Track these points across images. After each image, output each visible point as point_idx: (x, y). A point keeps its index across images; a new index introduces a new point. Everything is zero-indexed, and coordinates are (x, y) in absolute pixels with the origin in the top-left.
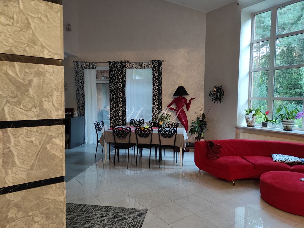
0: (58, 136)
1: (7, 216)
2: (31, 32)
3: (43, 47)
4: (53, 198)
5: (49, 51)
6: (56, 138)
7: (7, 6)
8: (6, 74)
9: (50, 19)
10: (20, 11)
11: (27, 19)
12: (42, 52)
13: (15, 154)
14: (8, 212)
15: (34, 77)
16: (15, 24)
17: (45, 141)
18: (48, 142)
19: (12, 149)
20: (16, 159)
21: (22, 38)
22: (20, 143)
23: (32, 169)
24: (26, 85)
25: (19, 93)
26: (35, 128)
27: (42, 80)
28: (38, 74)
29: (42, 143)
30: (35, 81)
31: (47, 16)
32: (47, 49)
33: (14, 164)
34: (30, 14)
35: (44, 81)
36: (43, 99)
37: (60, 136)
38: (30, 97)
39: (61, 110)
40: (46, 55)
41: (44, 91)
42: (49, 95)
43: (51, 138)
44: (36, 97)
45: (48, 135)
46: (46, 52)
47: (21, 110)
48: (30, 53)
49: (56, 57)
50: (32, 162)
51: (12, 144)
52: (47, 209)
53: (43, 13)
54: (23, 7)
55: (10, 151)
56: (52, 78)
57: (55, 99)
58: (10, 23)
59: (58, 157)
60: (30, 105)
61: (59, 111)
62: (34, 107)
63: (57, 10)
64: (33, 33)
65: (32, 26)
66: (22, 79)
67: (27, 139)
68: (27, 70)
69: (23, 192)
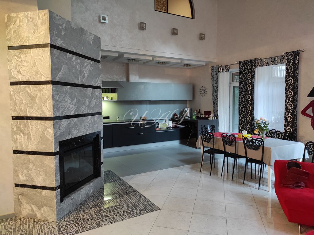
0: (50, 127)
1: (29, 166)
2: (36, 67)
3: (42, 75)
4: (48, 164)
5: (45, 77)
6: (49, 128)
7: (26, 56)
8: (27, 92)
9: (44, 57)
10: (32, 57)
11: (34, 61)
12: (41, 77)
13: (31, 134)
14: (30, 164)
15: (38, 92)
16: (30, 65)
17: (44, 129)
18: (45, 130)
19: (30, 131)
20: (32, 137)
21: (33, 72)
22: (33, 129)
23: (38, 144)
24: (35, 97)
25: (32, 102)
26: (39, 121)
27: (41, 94)
28: (40, 91)
29: (43, 130)
30: (39, 94)
31: (43, 56)
32: (43, 76)
33: (31, 140)
34: (36, 58)
35: (42, 95)
36: (42, 105)
37: (51, 127)
38: (37, 104)
39: (51, 111)
40: (43, 79)
41: (43, 100)
42: (45, 103)
43: (47, 128)
44: (39, 104)
45: (45, 126)
46: (43, 77)
47: (33, 111)
48: (36, 79)
49: (48, 80)
50: (38, 140)
51: (30, 129)
52: (46, 170)
53: (41, 55)
54: (33, 55)
55: (29, 132)
56: (46, 92)
57: (48, 105)
58: (28, 65)
59: (50, 140)
60: (37, 109)
61: (50, 112)
62: (38, 109)
63: (47, 51)
64: (37, 68)
65: (37, 64)
66: (33, 94)
67: (36, 127)
68: (35, 89)
69: (35, 156)
